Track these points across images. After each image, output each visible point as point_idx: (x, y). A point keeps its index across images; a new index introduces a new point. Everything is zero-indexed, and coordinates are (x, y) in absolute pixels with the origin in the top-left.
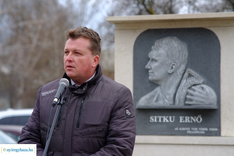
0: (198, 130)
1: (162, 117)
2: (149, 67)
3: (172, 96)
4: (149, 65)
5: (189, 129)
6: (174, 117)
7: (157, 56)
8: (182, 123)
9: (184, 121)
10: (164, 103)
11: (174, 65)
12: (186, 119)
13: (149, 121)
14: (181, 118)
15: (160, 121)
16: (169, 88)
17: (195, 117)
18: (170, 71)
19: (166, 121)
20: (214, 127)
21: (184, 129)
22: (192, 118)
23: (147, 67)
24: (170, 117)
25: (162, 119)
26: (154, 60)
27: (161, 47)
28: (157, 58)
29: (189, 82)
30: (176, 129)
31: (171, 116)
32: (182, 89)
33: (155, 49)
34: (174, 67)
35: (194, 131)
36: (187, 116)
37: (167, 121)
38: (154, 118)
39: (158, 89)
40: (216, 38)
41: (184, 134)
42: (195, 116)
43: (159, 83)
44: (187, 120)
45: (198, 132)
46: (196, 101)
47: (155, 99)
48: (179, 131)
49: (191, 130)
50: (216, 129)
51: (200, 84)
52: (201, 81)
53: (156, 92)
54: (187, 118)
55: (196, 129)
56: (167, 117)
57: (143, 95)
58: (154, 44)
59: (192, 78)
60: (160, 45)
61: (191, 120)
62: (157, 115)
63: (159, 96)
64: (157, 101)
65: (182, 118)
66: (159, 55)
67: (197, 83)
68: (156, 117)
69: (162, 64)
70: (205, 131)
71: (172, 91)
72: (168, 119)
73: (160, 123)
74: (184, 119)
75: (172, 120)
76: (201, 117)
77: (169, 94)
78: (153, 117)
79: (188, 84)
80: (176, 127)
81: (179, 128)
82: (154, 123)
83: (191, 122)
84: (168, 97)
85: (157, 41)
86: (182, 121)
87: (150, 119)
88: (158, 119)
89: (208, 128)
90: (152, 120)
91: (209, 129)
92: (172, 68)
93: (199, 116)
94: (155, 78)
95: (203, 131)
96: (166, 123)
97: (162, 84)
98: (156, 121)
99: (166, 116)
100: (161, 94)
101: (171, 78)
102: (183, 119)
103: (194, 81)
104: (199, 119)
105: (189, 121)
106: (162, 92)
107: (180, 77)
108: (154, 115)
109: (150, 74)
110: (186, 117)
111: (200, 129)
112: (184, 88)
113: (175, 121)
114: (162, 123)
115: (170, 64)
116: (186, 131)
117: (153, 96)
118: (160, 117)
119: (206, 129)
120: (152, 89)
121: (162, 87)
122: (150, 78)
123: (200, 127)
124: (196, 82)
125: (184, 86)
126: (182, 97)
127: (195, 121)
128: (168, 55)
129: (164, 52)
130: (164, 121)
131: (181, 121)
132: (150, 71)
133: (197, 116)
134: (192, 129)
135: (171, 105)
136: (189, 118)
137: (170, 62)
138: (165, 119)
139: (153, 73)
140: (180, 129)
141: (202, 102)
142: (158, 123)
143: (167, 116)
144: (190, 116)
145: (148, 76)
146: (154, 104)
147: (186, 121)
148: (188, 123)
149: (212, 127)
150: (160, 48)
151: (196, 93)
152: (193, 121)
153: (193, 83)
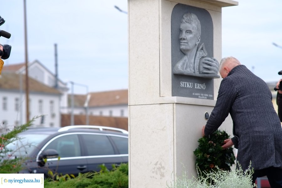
1: (186, 83)
2: (185, 38)
3: (193, 65)
4: (185, 36)
5: (199, 94)
6: (192, 84)
10: (190, 71)
12: (198, 86)
14: (196, 85)
20: (211, 94)
21: (197, 94)
22: (201, 85)
25: (186, 85)
30: (193, 94)
31: (191, 82)
35: (202, 96)
37: (189, 87)
45: (204, 97)
47: (185, 66)
48: (195, 95)
50: (212, 96)
51: (205, 57)
52: (206, 54)
53: (185, 60)
59: (202, 51)
62: (184, 81)
63: (187, 64)
64: (186, 68)
66: (193, 28)
67: (204, 56)
68: (183, 83)
70: (207, 97)
72: (190, 85)
76: (205, 84)
77: (192, 63)
79: (200, 56)
80: (193, 92)
82: (182, 88)
84: (191, 65)
85: (185, 15)
87: (180, 84)
89: (208, 94)
98: (183, 86)
99: (188, 82)
103: (203, 54)
104: (204, 87)
105: (199, 88)
106: (188, 61)
108: (182, 81)
110: (198, 84)
111: (204, 95)
112: (198, 59)
113: (193, 87)
114: (186, 88)
116: (198, 96)
121: (188, 57)
122: (183, 47)
123: (205, 93)
125: (198, 57)
126: (198, 67)
131: (196, 88)
132: (184, 41)
133: (203, 84)
134: (201, 94)
135: (194, 72)
138: (188, 85)
139: (187, 43)
140: (195, 94)
142: (184, 88)
144: (200, 83)
145: (180, 45)
146: (185, 71)
148: (199, 90)
152: (201, 88)
153: (202, 56)
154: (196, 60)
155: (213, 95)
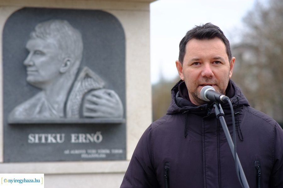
0: (97, 153)
1: (46, 135)
2: (31, 63)
3: (62, 105)
4: (31, 60)
5: (84, 151)
6: (63, 135)
7: (45, 47)
8: (75, 144)
9: (77, 141)
10: (51, 115)
11: (68, 60)
12: (80, 138)
13: (27, 141)
14: (73, 137)
15: (43, 141)
16: (58, 94)
17: (93, 135)
18: (62, 70)
19: (51, 140)
20: (118, 148)
21: (77, 152)
22: (88, 136)
23: (27, 62)
24: (58, 136)
25: (46, 139)
26: (39, 53)
27: (49, 34)
28: (45, 51)
29: (85, 86)
30: (67, 152)
31: (59, 133)
32: (76, 95)
33: (37, 36)
34: (68, 63)
35: (90, 154)
36: (82, 133)
37: (54, 141)
38: (34, 138)
39: (41, 96)
40: (120, 26)
41: (78, 158)
42: (93, 133)
43: (43, 87)
44: (82, 138)
45: (97, 156)
46: (103, 112)
47: (38, 109)
48: (70, 155)
49: (87, 153)
50: (121, 151)
51: (100, 89)
52: (102, 84)
53: (39, 99)
54: (82, 136)
55: (94, 151)
56: (54, 135)
57: (18, 103)
58: (34, 30)
59: (89, 79)
60: (48, 31)
61: (87, 139)
62: (38, 133)
63: (43, 104)
64: (40, 112)
65: (75, 136)
66: (48, 46)
67: (95, 88)
68: (37, 136)
69: (52, 59)
70: (107, 154)
71: (61, 98)
72: (55, 138)
73: (43, 144)
74: (78, 138)
75: (61, 139)
76: (102, 134)
77: (57, 103)
78: (33, 135)
79: (84, 88)
80: (66, 149)
81: (70, 151)
82: (35, 144)
83: (88, 141)
84: (56, 106)
85: (39, 25)
86: (75, 140)
87: (28, 139)
88: (40, 139)
89: (110, 149)
90: (31, 140)
91: (111, 151)
92: (66, 65)
93: (99, 134)
94: (40, 79)
95: (103, 154)
96: (52, 144)
97: (48, 88)
98: (37, 141)
99: (52, 133)
100: (46, 103)
101: (62, 80)
102: (76, 138)
103: (92, 84)
104: (98, 138)
105: (84, 141)
106: (48, 100)
107: (73, 77)
108: (34, 133)
109: (29, 73)
110: (80, 135)
111: (99, 151)
112: (78, 94)
113: (65, 141)
114: (47, 144)
115: (64, 59)
116: (80, 155)
117: (34, 106)
118: (43, 136)
119: (108, 151)
120: (32, 95)
121: (48, 92)
122: (30, 78)
123: (100, 148)
124: (95, 85)
125: (78, 91)
126: (76, 107)
127: (92, 139)
128: (61, 47)
129: (55, 42)
130: (49, 141)
131: (73, 140)
132: (29, 69)
133: (95, 133)
134: (89, 151)
135: (61, 117)
136: (84, 136)
137: (63, 56)
138: (51, 139)
139: (37, 71)
140: (72, 152)
141: (110, 114)
142: (40, 144)
143: (54, 133)
144: (85, 133)
145: (26, 75)
146: (36, 117)
147: (80, 141)
148: (83, 144)
149: (115, 148)
150: (48, 36)
151: (103, 101)
152: (89, 140)
153: (90, 87)
154: (71, 97)
155: (125, 149)
